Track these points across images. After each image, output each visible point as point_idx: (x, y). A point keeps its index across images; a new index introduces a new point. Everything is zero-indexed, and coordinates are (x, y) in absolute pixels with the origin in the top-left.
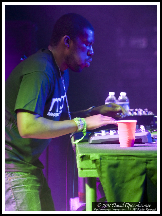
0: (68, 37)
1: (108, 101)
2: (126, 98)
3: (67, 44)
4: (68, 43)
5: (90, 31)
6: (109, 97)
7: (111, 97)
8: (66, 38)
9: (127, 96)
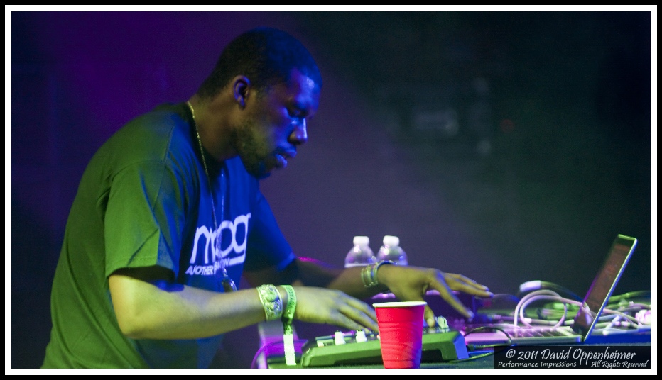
0: (247, 80)
1: (352, 262)
2: (400, 250)
3: (240, 98)
4: (244, 97)
5: (308, 79)
6: (356, 250)
7: (360, 248)
8: (239, 81)
9: (401, 245)
